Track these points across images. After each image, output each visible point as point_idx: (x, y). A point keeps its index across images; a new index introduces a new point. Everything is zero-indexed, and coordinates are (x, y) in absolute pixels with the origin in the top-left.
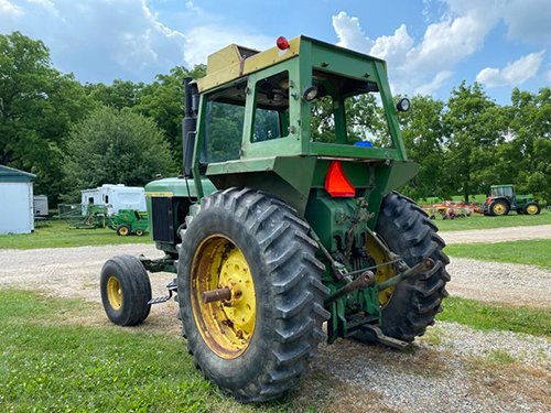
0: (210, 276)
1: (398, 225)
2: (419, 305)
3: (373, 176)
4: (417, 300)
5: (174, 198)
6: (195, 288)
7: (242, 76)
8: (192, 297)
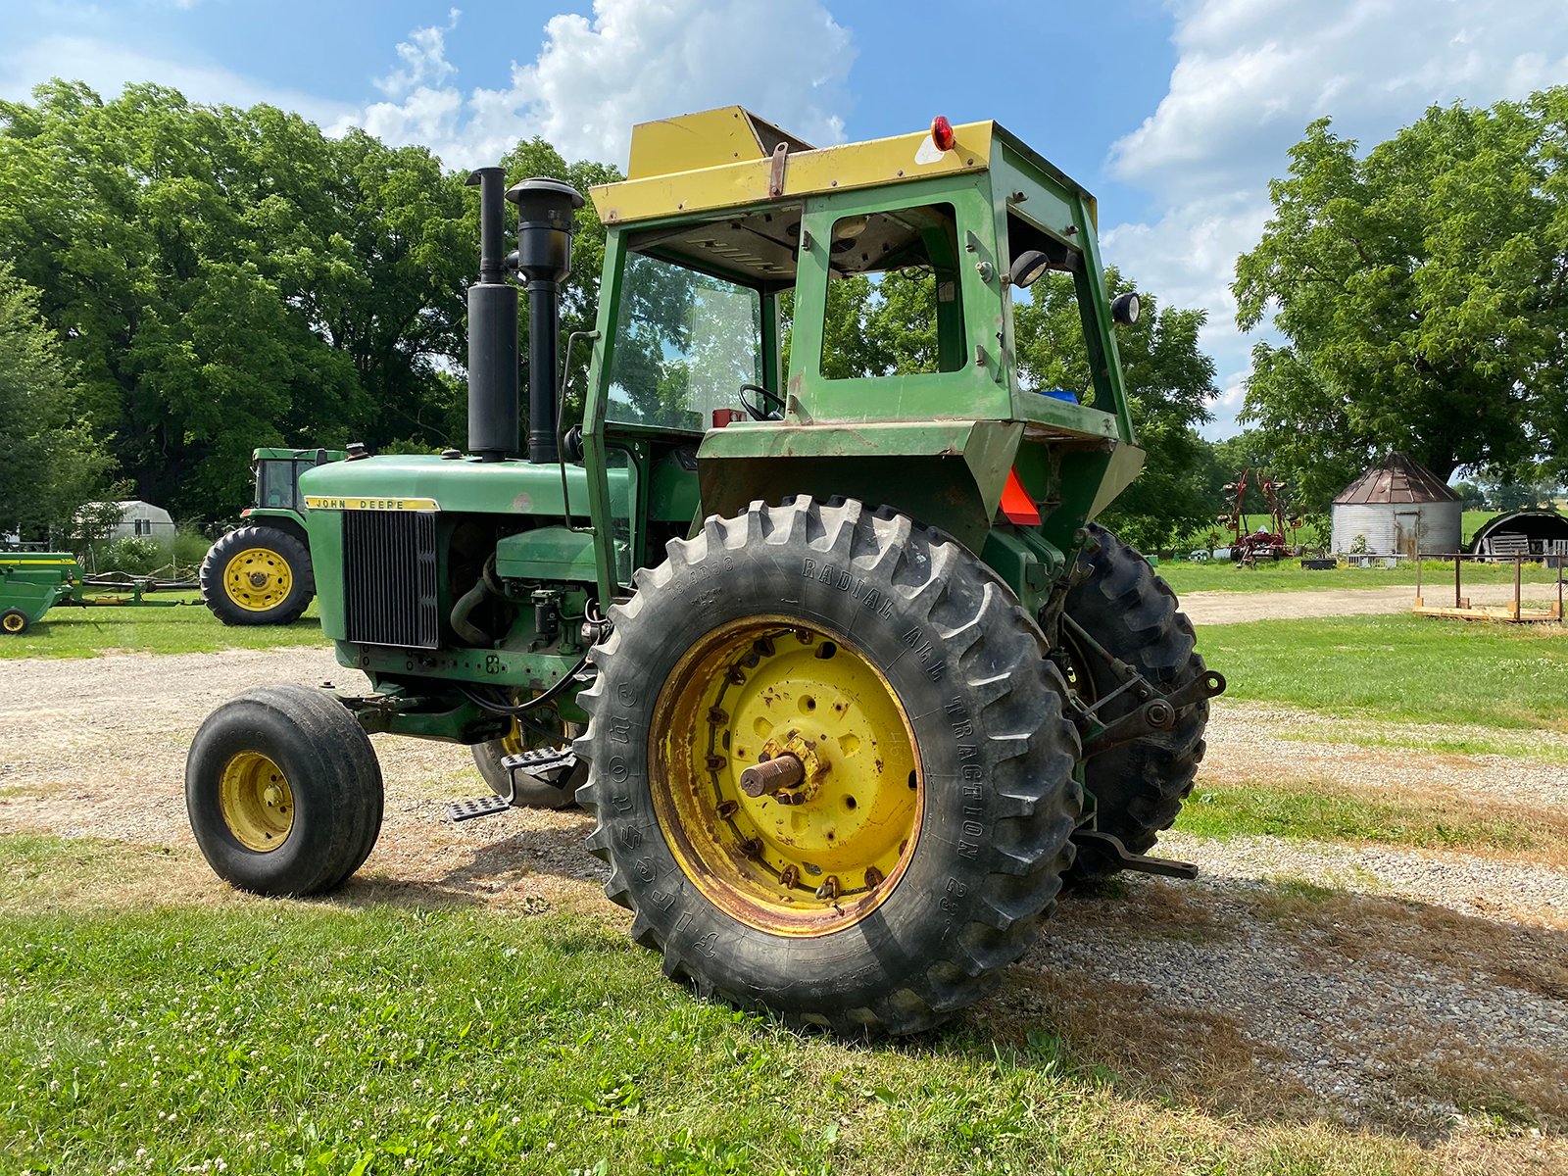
0: (693, 729)
1: (1109, 595)
2: (1159, 782)
3: (1056, 477)
4: (1154, 770)
5: (442, 516)
6: (661, 763)
7: (778, 198)
8: (655, 786)
